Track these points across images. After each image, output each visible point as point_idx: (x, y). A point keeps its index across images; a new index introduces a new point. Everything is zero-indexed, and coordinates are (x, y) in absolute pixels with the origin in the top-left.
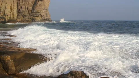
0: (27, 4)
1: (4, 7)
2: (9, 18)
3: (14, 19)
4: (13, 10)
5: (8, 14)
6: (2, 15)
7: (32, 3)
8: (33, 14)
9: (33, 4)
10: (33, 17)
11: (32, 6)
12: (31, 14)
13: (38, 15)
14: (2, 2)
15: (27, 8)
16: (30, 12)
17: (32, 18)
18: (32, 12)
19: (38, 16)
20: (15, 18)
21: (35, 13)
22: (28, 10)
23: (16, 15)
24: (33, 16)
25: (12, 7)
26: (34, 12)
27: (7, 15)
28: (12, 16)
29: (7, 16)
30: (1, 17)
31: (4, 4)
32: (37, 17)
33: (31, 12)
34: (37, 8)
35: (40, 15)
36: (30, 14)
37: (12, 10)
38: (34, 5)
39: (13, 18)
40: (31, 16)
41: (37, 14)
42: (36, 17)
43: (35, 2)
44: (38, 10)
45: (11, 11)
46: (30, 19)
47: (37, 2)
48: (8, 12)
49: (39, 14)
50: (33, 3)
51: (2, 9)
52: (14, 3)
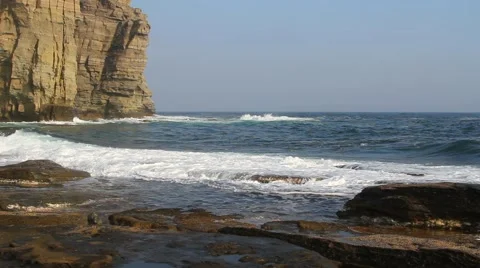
0: (86, 46)
1: (29, 56)
2: (46, 102)
3: (66, 105)
4: (63, 69)
5: (44, 85)
6: (20, 87)
7: (104, 46)
8: (110, 85)
9: (106, 49)
10: (107, 97)
11: (104, 56)
12: (102, 86)
13: (131, 91)
14: (19, 34)
15: (86, 64)
16: (98, 79)
17: (104, 102)
18: (104, 78)
19: (128, 93)
20: (69, 100)
21: (118, 84)
22: (89, 72)
23: (74, 90)
24: (108, 94)
25: (61, 57)
26: (112, 79)
27: (42, 89)
28: (59, 94)
29: (38, 93)
30: (13, 98)
31: (25, 45)
32: (127, 96)
33: (102, 80)
34: (125, 64)
35: (139, 89)
36: (95, 85)
37: (59, 70)
38: (110, 50)
39: (64, 99)
40: (104, 92)
41: (128, 85)
42: (120, 98)
43: (114, 42)
44: (130, 70)
45: (56, 72)
46: (99, 103)
47: (126, 41)
48: (44, 75)
49: (132, 86)
50: (108, 45)
51: (19, 64)
52: (65, 41)
